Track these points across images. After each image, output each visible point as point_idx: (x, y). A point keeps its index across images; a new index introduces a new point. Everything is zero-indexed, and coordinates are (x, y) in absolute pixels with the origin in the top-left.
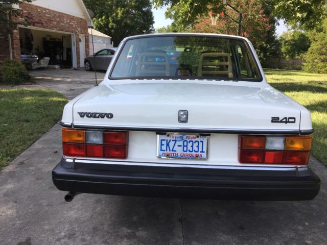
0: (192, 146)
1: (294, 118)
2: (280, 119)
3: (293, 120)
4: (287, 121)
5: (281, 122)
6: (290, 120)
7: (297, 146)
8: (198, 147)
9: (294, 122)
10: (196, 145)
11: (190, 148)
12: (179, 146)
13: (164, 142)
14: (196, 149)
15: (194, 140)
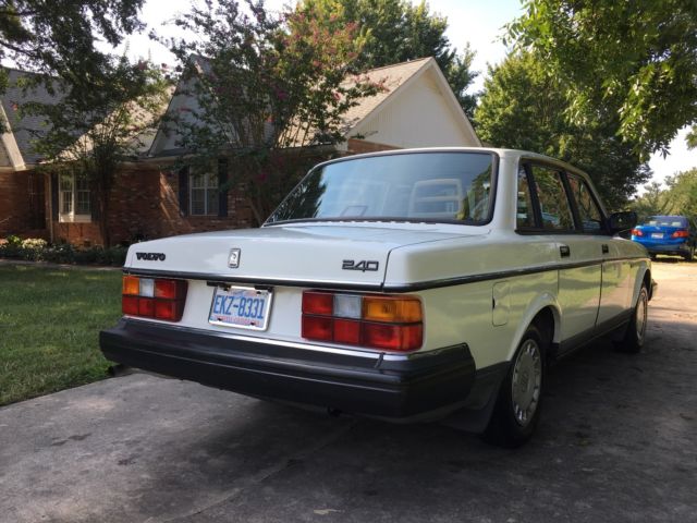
0: (250, 308)
1: (377, 263)
2: (356, 264)
3: (373, 266)
4: (365, 266)
5: (357, 268)
6: (371, 266)
7: (377, 313)
8: (256, 309)
9: (376, 269)
10: (254, 305)
11: (247, 310)
12: (236, 306)
13: (220, 300)
14: (253, 311)
15: (254, 298)
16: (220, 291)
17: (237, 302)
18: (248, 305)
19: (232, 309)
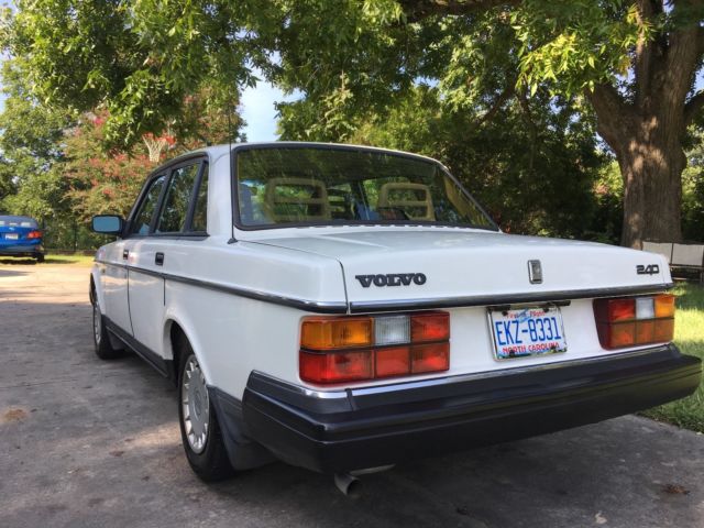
0: (542, 329)
1: (657, 266)
2: (645, 269)
3: (656, 269)
5: (646, 272)
6: (654, 269)
8: (550, 329)
9: (658, 272)
10: (546, 325)
11: (540, 334)
12: (524, 331)
13: (501, 328)
14: (548, 333)
15: (542, 318)
16: (497, 317)
17: (524, 326)
18: (539, 326)
19: (521, 336)
